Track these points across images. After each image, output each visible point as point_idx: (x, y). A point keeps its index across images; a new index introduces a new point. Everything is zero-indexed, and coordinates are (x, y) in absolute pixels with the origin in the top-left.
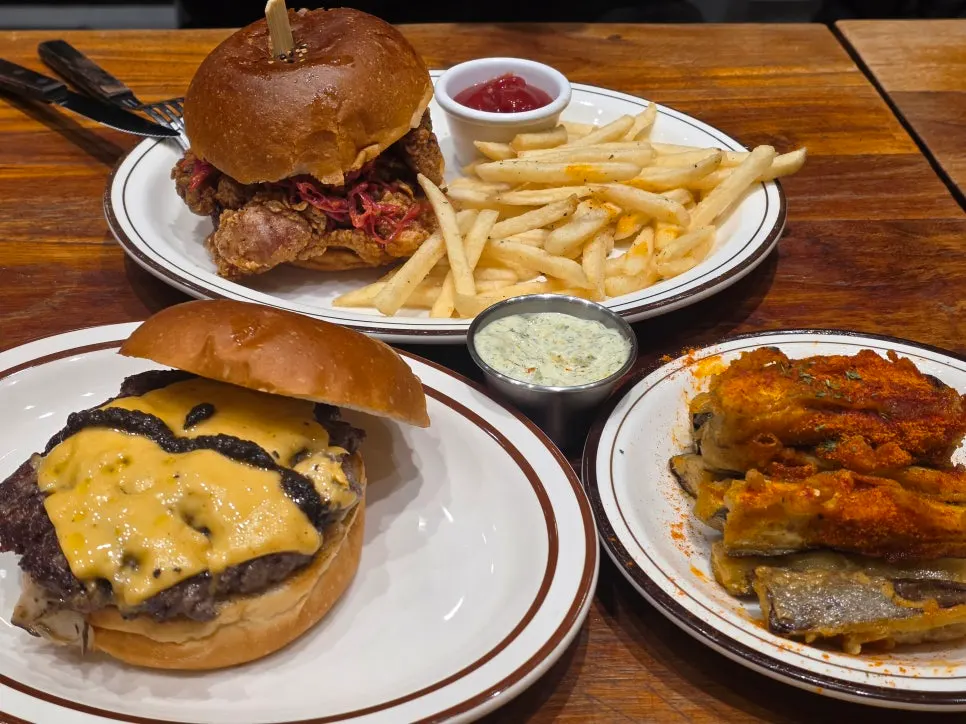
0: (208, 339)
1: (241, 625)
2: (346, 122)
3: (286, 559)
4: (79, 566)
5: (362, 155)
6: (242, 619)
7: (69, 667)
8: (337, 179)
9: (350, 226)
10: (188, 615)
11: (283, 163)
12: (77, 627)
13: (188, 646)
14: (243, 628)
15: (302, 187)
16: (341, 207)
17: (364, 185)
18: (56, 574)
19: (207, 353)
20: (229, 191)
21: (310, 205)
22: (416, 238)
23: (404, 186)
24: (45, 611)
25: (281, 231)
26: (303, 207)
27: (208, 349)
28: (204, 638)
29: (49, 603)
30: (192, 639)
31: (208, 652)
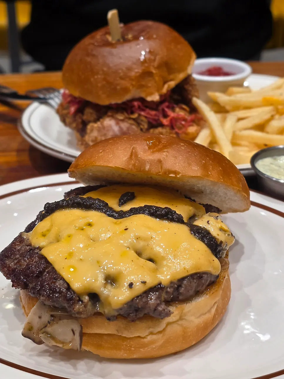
0: (133, 149)
1: (180, 322)
2: (159, 67)
3: (205, 276)
4: (76, 285)
5: (166, 86)
6: (181, 319)
7: (62, 363)
8: (156, 97)
9: (162, 125)
10: (151, 314)
11: (126, 90)
12: (73, 331)
13: (149, 338)
14: (182, 325)
15: (136, 104)
16: (155, 115)
17: (167, 104)
18: (60, 292)
19: (133, 157)
20: (91, 113)
21: (140, 115)
22: (196, 131)
23: (184, 107)
24: (49, 322)
25: (125, 129)
26: (135, 116)
27: (133, 155)
28: (160, 332)
29: (52, 316)
30: (151, 333)
31: (160, 343)
